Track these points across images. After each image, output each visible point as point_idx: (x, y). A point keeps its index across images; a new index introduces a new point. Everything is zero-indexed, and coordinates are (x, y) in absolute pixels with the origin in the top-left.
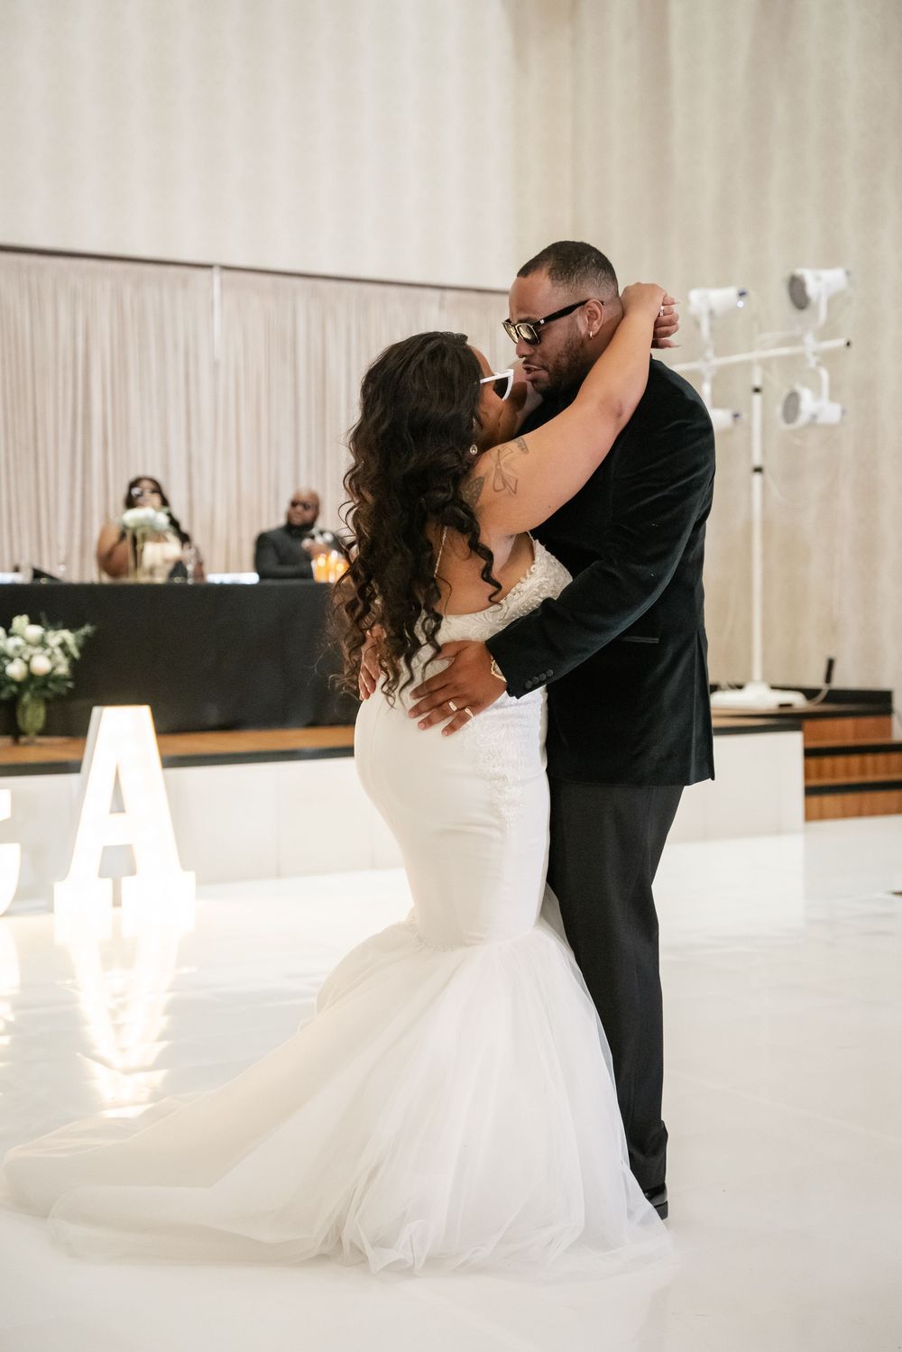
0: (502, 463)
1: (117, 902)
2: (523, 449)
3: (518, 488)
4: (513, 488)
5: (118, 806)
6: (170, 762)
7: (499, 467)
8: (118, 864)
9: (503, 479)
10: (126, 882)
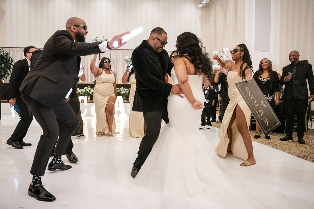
5: (119, 106)
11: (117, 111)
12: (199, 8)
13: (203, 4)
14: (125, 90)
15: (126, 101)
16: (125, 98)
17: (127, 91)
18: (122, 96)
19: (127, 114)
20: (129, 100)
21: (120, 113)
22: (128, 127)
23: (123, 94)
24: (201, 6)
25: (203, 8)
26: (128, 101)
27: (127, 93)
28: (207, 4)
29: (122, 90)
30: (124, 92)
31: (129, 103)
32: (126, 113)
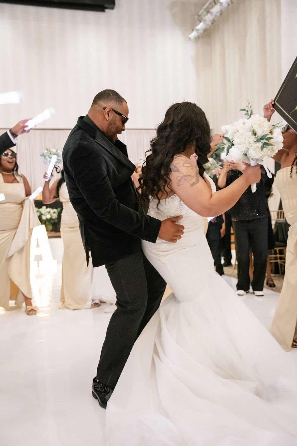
0: (186, 177)
1: (38, 266)
2: (192, 184)
3: (179, 186)
4: (179, 184)
5: (38, 246)
6: (49, 237)
7: (184, 176)
8: (39, 258)
9: (181, 179)
10: (40, 262)
11: (36, 256)
12: (190, 39)
13: (197, 30)
14: (49, 212)
15: (53, 234)
16: (51, 227)
17: (54, 213)
18: (45, 224)
19: (56, 261)
20: (59, 231)
21: (41, 259)
22: (60, 288)
23: (47, 219)
24: (194, 34)
25: (197, 38)
26: (57, 234)
27: (54, 218)
28: (205, 30)
29: (43, 212)
30: (49, 217)
31: (60, 237)
32: (54, 258)
